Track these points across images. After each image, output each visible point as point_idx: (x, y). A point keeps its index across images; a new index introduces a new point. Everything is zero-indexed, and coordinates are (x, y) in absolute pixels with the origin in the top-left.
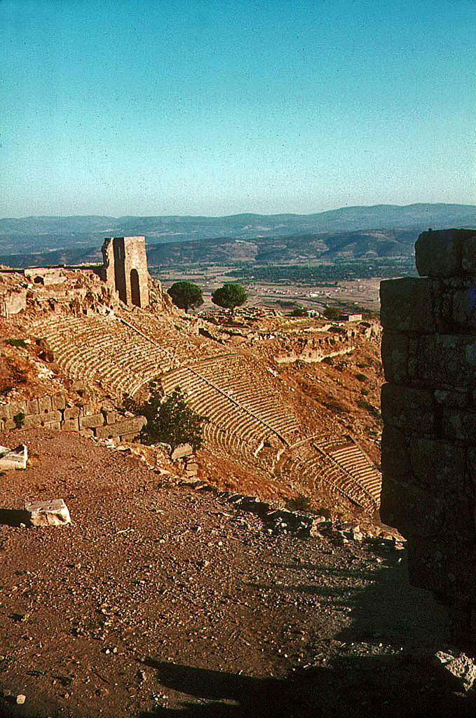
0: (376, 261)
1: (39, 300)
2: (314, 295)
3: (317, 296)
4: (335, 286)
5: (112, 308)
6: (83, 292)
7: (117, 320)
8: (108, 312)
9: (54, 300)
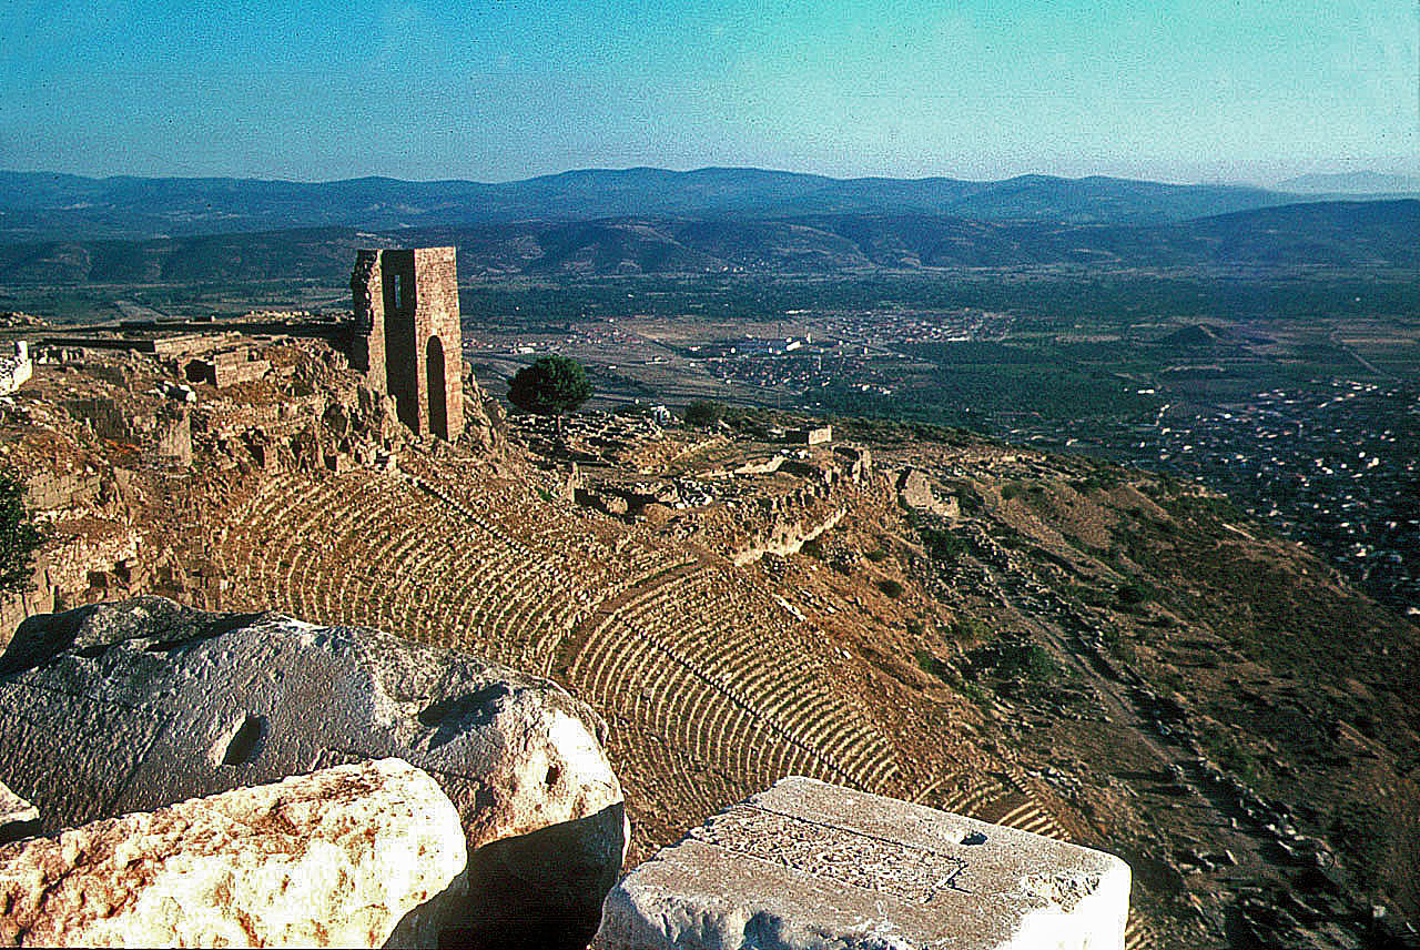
0: (639, 282)
1: (223, 437)
2: (528, 350)
3: (533, 351)
4: (566, 332)
5: (388, 448)
6: (319, 403)
7: (410, 481)
8: (382, 460)
9: (259, 433)
